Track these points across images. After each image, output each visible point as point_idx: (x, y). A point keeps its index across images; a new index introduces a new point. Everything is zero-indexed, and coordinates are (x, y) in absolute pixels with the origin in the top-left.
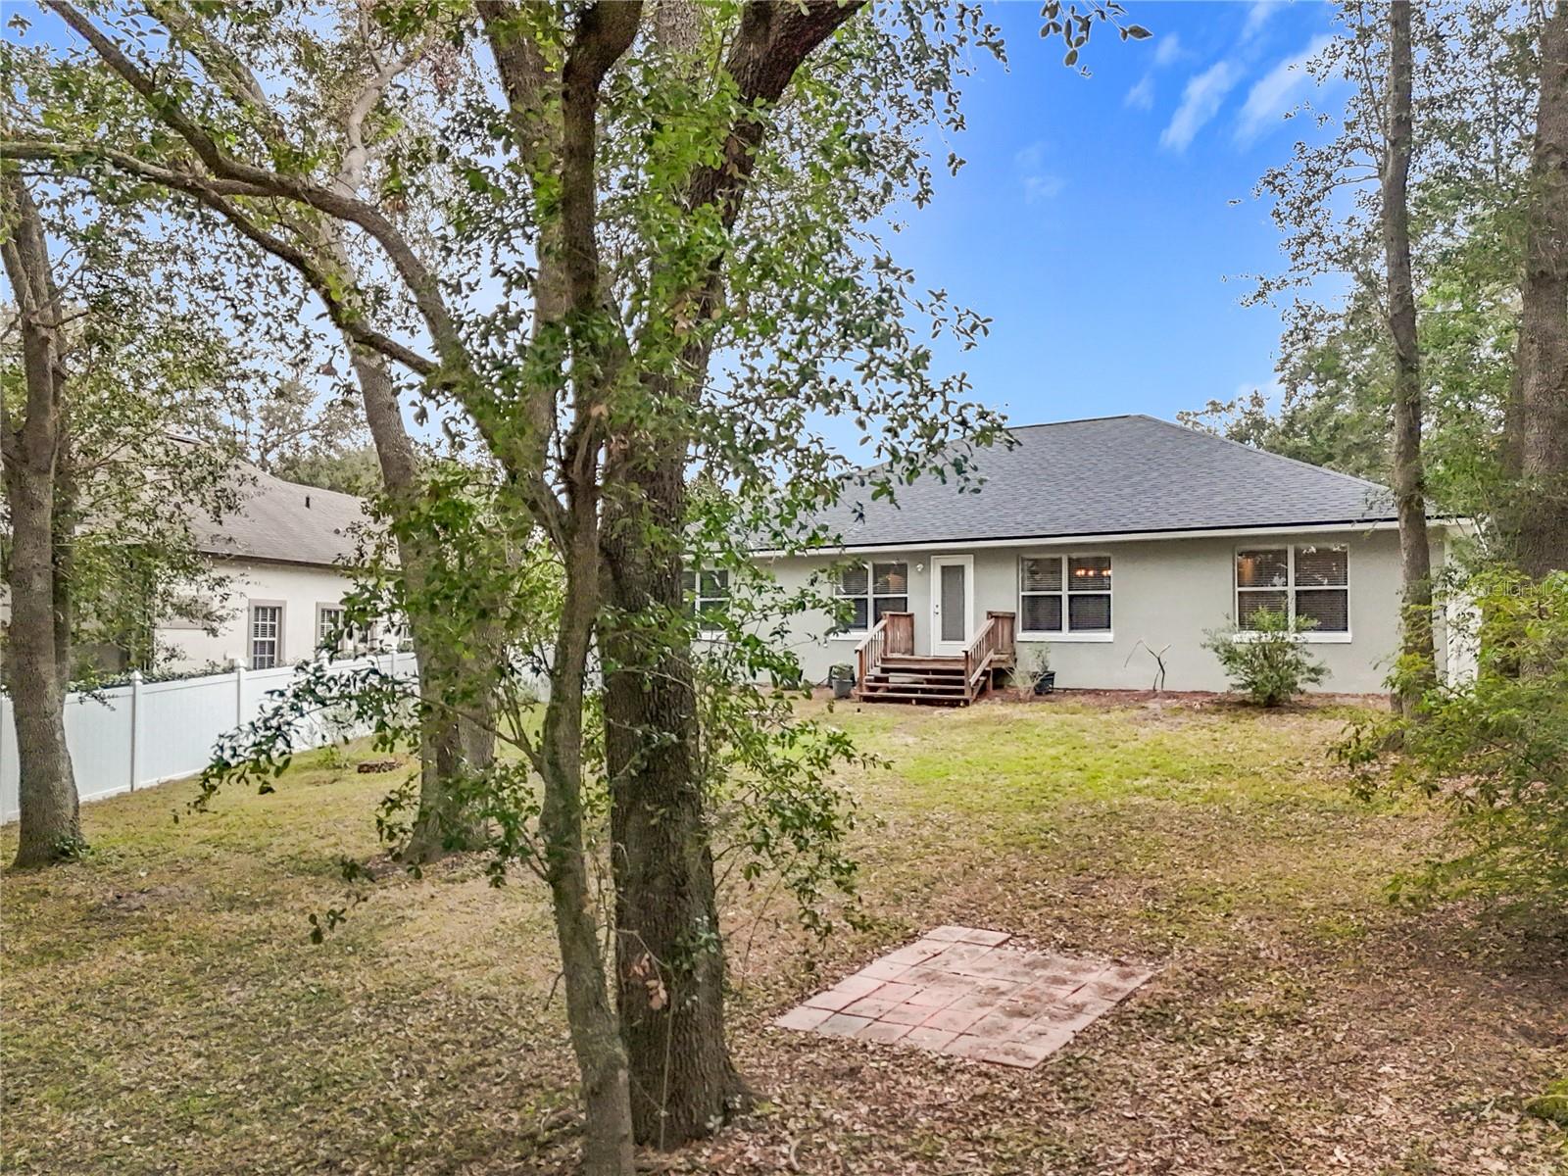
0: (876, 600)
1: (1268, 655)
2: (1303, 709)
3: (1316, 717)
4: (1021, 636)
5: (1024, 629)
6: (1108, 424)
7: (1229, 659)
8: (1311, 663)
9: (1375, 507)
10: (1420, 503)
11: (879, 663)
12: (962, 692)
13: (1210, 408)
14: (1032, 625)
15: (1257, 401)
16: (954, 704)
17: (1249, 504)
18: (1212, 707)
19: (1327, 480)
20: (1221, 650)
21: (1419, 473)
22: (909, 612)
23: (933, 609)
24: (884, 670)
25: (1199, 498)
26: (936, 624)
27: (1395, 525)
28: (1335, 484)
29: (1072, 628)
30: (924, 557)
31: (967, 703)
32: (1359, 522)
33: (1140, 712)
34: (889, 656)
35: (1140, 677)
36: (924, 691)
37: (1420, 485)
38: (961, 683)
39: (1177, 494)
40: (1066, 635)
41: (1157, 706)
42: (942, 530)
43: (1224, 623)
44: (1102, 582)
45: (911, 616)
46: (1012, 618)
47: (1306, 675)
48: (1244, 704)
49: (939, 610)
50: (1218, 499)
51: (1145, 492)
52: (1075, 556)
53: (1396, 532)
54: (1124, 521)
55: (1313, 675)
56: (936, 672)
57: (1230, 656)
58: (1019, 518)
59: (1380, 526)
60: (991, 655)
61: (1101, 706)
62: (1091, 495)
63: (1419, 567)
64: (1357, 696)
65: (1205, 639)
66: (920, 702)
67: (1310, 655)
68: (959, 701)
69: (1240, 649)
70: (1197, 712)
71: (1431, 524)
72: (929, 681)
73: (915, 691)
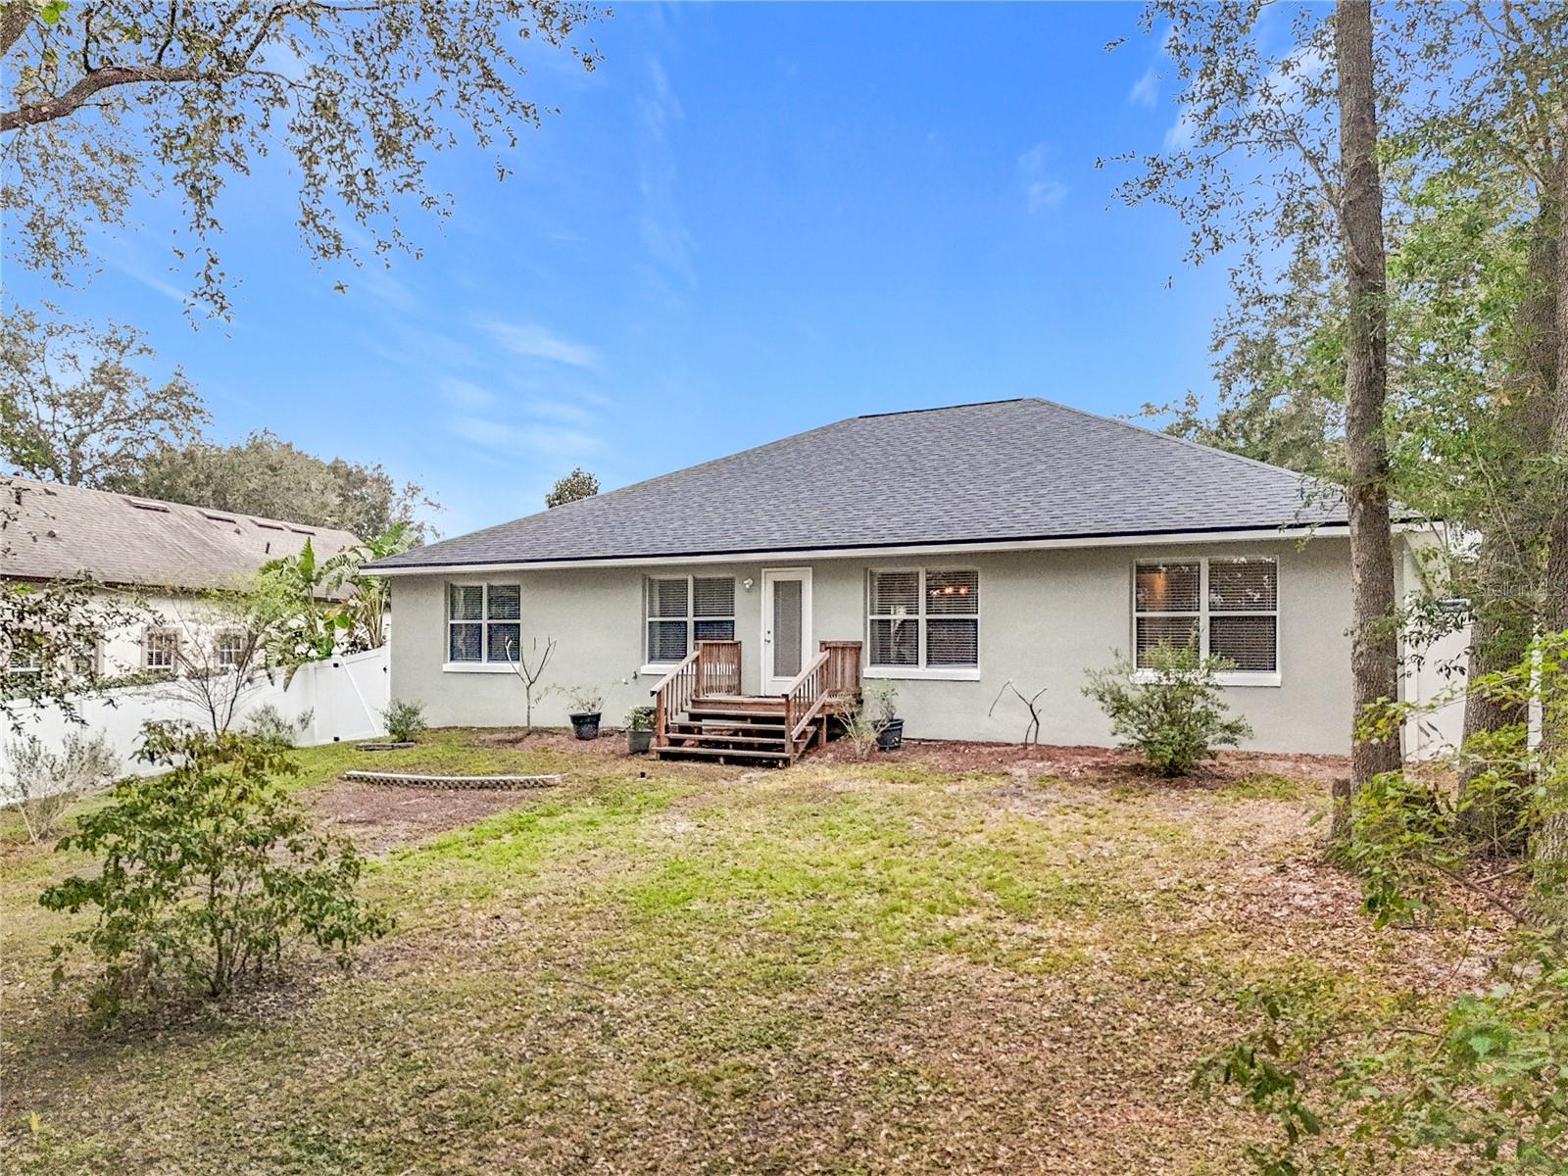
0: (696, 623)
1: (1170, 705)
2: (1215, 779)
3: (1230, 794)
4: (868, 671)
5: (872, 663)
6: (996, 409)
7: (1118, 710)
8: (1227, 717)
9: (1315, 504)
10: (1382, 495)
11: (689, 708)
12: (781, 747)
13: (1144, 410)
14: (882, 657)
15: (1191, 402)
16: (771, 764)
17: (1153, 504)
18: (1096, 775)
19: (1255, 473)
20: (1108, 698)
21: (1380, 452)
22: (736, 639)
23: (763, 635)
24: (693, 717)
25: (1092, 496)
26: (767, 655)
27: (1344, 531)
28: (1263, 478)
29: (929, 662)
30: (754, 570)
31: (786, 761)
32: (1290, 527)
33: (999, 782)
34: (702, 698)
35: (1010, 727)
36: (738, 746)
37: (1382, 468)
38: (781, 734)
39: (1065, 491)
40: (922, 670)
41: (1024, 772)
42: (777, 536)
43: (1112, 663)
44: (969, 602)
45: (737, 645)
46: (857, 648)
47: (1219, 735)
48: (1137, 770)
49: (771, 637)
50: (1114, 498)
51: (1027, 488)
52: (935, 568)
53: (1345, 540)
54: (995, 525)
55: (1228, 734)
56: (756, 719)
57: (1120, 706)
58: (870, 522)
59: (1320, 532)
60: (825, 698)
61: (953, 770)
62: (961, 492)
63: (1379, 596)
64: (1286, 758)
65: (1087, 683)
66: (730, 760)
67: (1224, 707)
68: (778, 759)
69: (1134, 696)
70: (1075, 782)
71: (1396, 529)
72: (747, 733)
73: (725, 745)
